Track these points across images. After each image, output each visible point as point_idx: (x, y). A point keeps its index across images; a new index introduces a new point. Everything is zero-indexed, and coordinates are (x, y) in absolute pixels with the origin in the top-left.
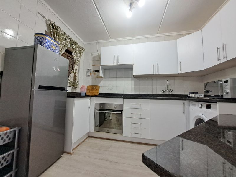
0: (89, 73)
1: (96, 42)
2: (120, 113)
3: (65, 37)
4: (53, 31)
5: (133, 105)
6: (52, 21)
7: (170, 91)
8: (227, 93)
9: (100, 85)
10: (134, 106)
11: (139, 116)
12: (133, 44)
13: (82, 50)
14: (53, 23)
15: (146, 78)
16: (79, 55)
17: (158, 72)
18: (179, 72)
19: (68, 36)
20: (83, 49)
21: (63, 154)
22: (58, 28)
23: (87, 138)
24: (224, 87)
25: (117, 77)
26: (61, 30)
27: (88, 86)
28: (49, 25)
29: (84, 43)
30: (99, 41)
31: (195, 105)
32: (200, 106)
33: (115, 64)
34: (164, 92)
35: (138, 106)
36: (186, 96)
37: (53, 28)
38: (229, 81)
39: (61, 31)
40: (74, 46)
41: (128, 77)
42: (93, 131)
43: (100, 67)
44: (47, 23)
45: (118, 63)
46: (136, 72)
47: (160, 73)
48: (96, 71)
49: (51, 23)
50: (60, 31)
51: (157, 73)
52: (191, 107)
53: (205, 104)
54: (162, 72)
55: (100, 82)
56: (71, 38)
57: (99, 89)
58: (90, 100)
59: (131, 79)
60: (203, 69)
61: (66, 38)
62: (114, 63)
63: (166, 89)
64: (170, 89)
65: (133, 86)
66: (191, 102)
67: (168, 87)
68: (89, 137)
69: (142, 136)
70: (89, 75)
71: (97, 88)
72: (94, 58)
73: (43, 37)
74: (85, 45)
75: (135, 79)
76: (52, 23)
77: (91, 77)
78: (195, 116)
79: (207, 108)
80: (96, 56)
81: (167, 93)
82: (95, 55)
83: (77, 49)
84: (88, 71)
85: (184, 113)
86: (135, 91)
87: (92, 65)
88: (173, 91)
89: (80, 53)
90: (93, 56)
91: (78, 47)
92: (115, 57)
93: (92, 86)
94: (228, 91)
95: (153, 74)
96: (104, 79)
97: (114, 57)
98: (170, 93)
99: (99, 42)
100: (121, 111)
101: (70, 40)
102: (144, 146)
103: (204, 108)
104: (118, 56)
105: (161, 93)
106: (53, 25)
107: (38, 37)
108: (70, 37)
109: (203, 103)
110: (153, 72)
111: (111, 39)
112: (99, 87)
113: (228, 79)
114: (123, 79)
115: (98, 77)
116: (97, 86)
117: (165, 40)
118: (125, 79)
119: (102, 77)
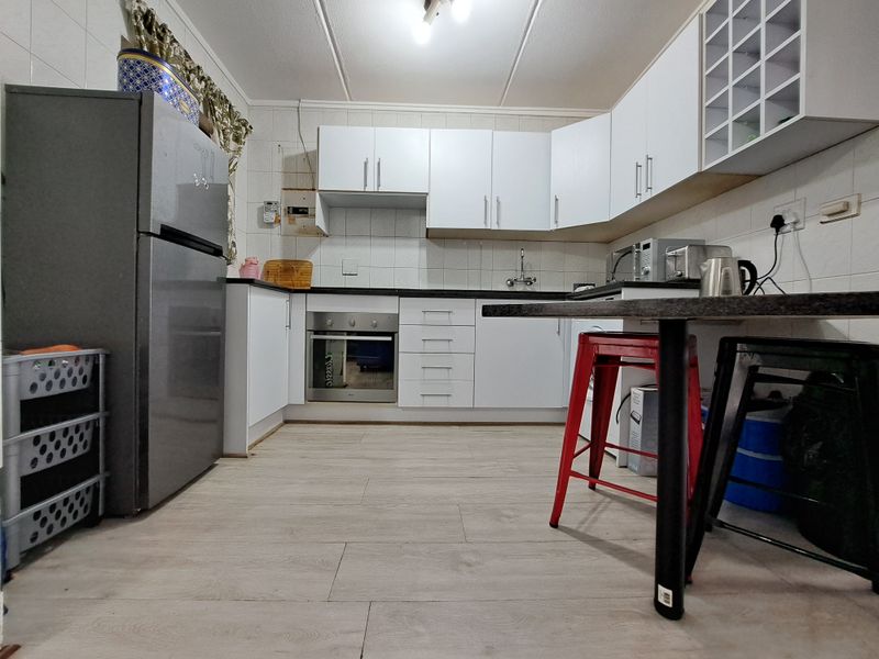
0: (271, 217)
1: (296, 103)
2: (390, 339)
3: (186, 69)
4: (147, 39)
5: (426, 314)
6: (145, 4)
7: (529, 281)
8: (647, 273)
9: (313, 259)
10: (431, 318)
11: (443, 347)
12: (428, 130)
13: (244, 129)
14: (149, 11)
15: (465, 243)
16: (233, 145)
17: (498, 223)
18: (553, 227)
19: (198, 67)
20: (244, 125)
21: (217, 458)
22: (164, 31)
23: (282, 425)
24: (643, 258)
25: (372, 235)
26: (175, 41)
27: (268, 262)
28: (136, 18)
29: (249, 101)
33: (370, 188)
34: (512, 284)
35: (444, 318)
37: (149, 28)
38: (652, 245)
39: (175, 45)
40: (219, 111)
41: (408, 237)
42: (301, 400)
43: (317, 194)
44: (128, 7)
45: (379, 186)
46: (435, 220)
47: (504, 227)
48: (296, 211)
49: (139, 7)
50: (171, 43)
51: (495, 227)
54: (508, 224)
55: (315, 248)
56: (209, 79)
57: (309, 273)
58: (290, 301)
59: (416, 242)
61: (192, 76)
62: (366, 185)
63: (518, 275)
64: (527, 274)
65: (424, 265)
67: (522, 270)
68: (286, 422)
69: (453, 403)
70: (272, 223)
71: (303, 268)
72: (287, 161)
73: (154, 68)
74: (250, 108)
75: (432, 244)
76: (144, 9)
77: (277, 228)
80: (297, 156)
81: (519, 288)
82: (294, 152)
83: (227, 121)
84: (267, 210)
86: (429, 282)
87: (281, 187)
88: (535, 280)
89: (237, 139)
90: (286, 154)
91: (231, 114)
92: (369, 165)
93: (285, 262)
94: (649, 268)
95: (483, 227)
96: (327, 240)
97: (366, 164)
98: (529, 289)
99: (307, 105)
100: (392, 334)
101: (203, 83)
104: (379, 164)
105: (505, 288)
106: (148, 17)
107: (139, 63)
108: (206, 72)
110: (485, 223)
111: (351, 100)
112: (311, 264)
113: (650, 241)
114: (393, 241)
115: (304, 231)
116: (302, 262)
117: (519, 129)
118: (398, 241)
119: (319, 233)
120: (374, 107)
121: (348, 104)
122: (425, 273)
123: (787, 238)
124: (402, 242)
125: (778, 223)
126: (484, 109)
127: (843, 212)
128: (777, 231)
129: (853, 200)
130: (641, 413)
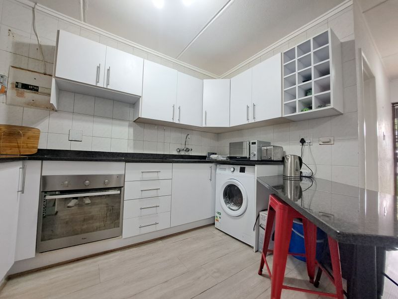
1: (31, 4)
2: (118, 192)
5: (144, 174)
7: (188, 150)
8: (254, 155)
9: (41, 127)
10: (146, 176)
15: (156, 127)
18: (204, 125)
24: (252, 148)
25: (95, 115)
30: (39, 7)
31: (225, 169)
32: (232, 169)
33: (100, 84)
34: (179, 151)
35: (155, 176)
36: (204, 157)
38: (256, 143)
41: (122, 120)
42: (32, 254)
43: (54, 80)
45: (108, 84)
47: (182, 122)
48: (26, 87)
51: (177, 122)
52: (218, 171)
53: (238, 168)
55: (43, 119)
57: (36, 138)
58: (23, 168)
59: (127, 123)
60: (228, 126)
62: (97, 82)
63: (183, 147)
64: (187, 147)
65: (132, 137)
66: (218, 166)
67: (185, 144)
68: (9, 278)
71: (30, 134)
72: (18, 45)
75: (137, 125)
77: (1, 98)
78: (225, 182)
79: (240, 172)
80: (28, 44)
81: (182, 153)
85: (211, 180)
86: (135, 148)
88: (191, 149)
92: (101, 69)
93: (9, 127)
94: (255, 153)
97: (98, 68)
98: (187, 154)
99: (40, 9)
100: (120, 188)
102: (160, 242)
103: (237, 172)
104: (109, 70)
105: (175, 153)
109: (236, 167)
110: (173, 119)
111: (84, 21)
112: (39, 131)
113: (256, 141)
114: (110, 121)
115: (33, 104)
116: (29, 129)
117: (184, 73)
118: (114, 122)
119: (51, 108)
120: (102, 33)
121: (82, 24)
122: (132, 143)
123: (306, 147)
124: (118, 122)
125: (303, 141)
126: (169, 58)
127: (328, 142)
128: (303, 144)
129: (332, 139)
130: (266, 225)
